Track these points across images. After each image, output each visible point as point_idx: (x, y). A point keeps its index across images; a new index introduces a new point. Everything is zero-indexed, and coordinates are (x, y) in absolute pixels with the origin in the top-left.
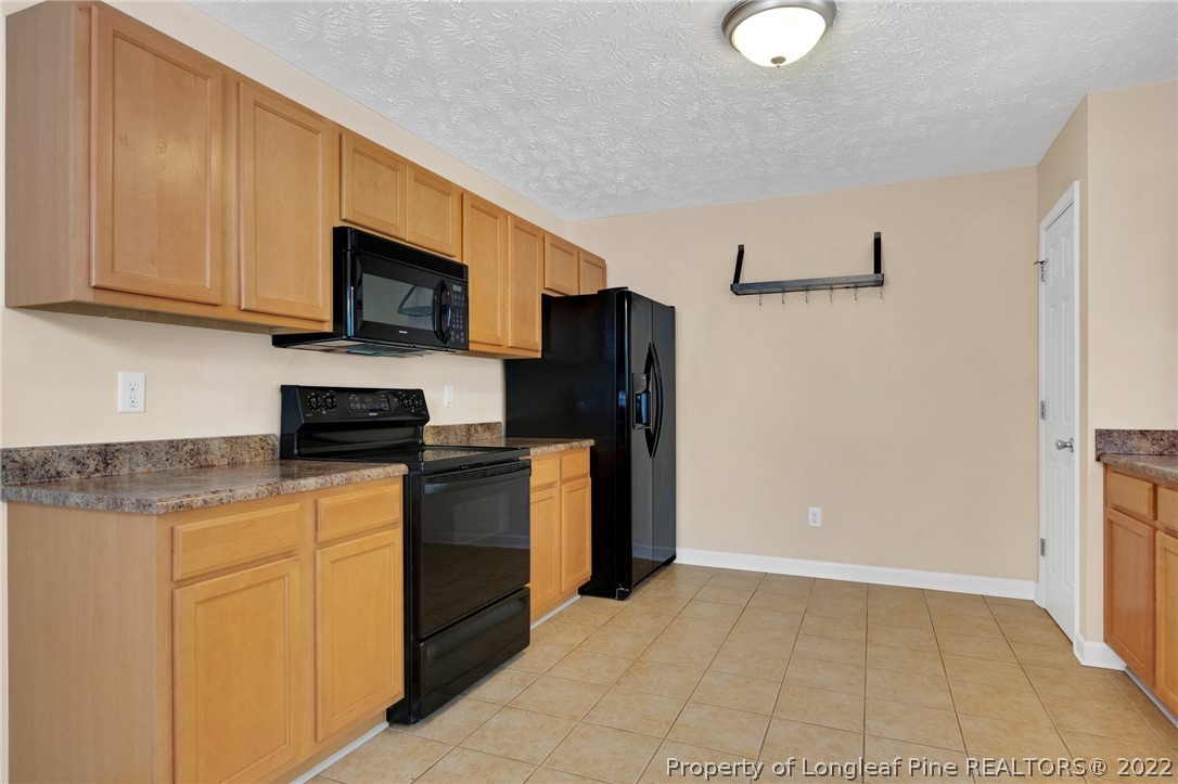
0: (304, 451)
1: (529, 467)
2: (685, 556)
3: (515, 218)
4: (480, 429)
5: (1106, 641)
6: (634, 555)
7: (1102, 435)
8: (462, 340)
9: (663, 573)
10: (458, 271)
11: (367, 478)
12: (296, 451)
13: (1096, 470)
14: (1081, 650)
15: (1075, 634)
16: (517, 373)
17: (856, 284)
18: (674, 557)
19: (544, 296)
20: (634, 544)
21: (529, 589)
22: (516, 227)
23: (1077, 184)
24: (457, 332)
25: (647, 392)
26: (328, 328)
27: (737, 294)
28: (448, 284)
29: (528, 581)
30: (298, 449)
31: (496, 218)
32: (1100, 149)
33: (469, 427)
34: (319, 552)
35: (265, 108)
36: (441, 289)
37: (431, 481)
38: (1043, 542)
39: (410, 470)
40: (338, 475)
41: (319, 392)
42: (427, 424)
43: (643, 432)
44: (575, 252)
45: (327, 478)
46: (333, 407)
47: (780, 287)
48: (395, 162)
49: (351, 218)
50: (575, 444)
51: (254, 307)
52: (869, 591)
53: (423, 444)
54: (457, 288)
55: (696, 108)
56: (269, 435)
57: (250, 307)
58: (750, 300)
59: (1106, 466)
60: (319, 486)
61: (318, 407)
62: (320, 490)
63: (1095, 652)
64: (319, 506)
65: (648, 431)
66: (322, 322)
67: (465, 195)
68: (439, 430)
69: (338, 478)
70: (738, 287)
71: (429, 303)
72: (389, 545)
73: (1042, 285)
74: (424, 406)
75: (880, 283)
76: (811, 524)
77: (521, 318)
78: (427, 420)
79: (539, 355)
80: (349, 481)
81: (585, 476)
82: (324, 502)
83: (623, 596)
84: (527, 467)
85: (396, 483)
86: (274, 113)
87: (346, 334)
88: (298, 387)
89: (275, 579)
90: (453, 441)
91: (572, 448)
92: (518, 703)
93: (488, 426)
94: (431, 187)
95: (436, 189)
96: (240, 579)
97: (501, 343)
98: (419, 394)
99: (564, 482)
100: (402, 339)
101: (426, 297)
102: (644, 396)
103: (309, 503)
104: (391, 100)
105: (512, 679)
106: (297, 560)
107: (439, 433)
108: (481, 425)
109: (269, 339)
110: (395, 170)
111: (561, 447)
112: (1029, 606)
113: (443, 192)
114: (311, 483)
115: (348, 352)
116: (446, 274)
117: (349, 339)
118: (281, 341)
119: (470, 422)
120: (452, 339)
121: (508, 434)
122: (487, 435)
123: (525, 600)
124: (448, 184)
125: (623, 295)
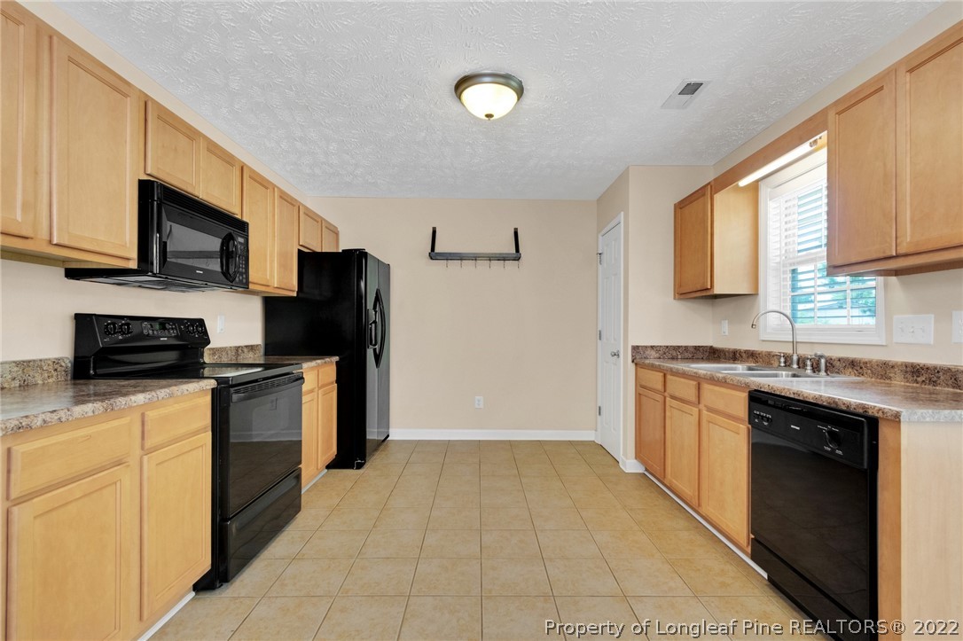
0: (100, 371)
1: (303, 378)
2: (396, 434)
3: (281, 191)
4: (245, 350)
5: (636, 458)
6: (368, 437)
7: (635, 348)
8: (244, 281)
9: (382, 447)
10: (242, 227)
11: (186, 392)
12: (92, 372)
13: (632, 367)
14: (625, 465)
15: (620, 456)
16: (274, 307)
17: (503, 258)
18: (388, 436)
19: (299, 250)
20: (368, 430)
21: (300, 469)
22: (281, 197)
23: (622, 213)
24: (241, 274)
25: (375, 322)
26: (133, 265)
27: (431, 258)
28: (235, 236)
29: (300, 463)
30: (94, 370)
31: (267, 188)
32: (635, 195)
33: (237, 348)
34: (145, 458)
35: (78, 65)
36: (227, 240)
37: (237, 392)
38: (600, 408)
39: (218, 384)
40: (163, 391)
41: (114, 320)
42: (208, 347)
43: (372, 350)
44: (320, 220)
45: (153, 393)
46: (129, 333)
47: (460, 257)
48: (192, 134)
49: (155, 174)
50: (327, 360)
51: (66, 242)
52: (511, 444)
53: (204, 363)
54: (241, 240)
55: (423, 134)
56: (62, 359)
57: (62, 242)
58: (440, 265)
59: (636, 364)
60: (147, 401)
61: (115, 333)
62: (149, 405)
63: (631, 465)
64: (146, 419)
65: (375, 350)
66: (128, 259)
67: (245, 168)
68: (214, 351)
69: (163, 393)
70: (434, 255)
71: (218, 248)
72: (202, 446)
73: (600, 267)
74: (205, 333)
75: (517, 258)
76: (477, 406)
77: (284, 266)
78: (209, 343)
79: (295, 294)
80: (171, 395)
81: (332, 383)
82: (150, 414)
83: (360, 466)
84: (300, 378)
85: (206, 395)
86: (86, 70)
87: (152, 272)
88: (95, 315)
89: (107, 486)
90: (225, 360)
91: (325, 362)
92: (304, 555)
93: (252, 348)
94: (219, 157)
95: (224, 160)
96: (76, 489)
97: (269, 284)
98: (201, 322)
99: (320, 388)
100: (199, 278)
101: (214, 244)
102: (373, 325)
103: (137, 417)
104: (182, 81)
105: (293, 538)
106: (128, 466)
107: (214, 354)
108: (246, 346)
109: (62, 272)
110: (192, 139)
111: (319, 361)
112: (592, 444)
113: (228, 163)
114: (140, 398)
115: (140, 286)
116: (232, 229)
117: (154, 275)
118: (74, 273)
119: (238, 345)
120: (237, 279)
121: (267, 353)
122: (251, 355)
123: (298, 477)
124: (232, 157)
125: (362, 255)
